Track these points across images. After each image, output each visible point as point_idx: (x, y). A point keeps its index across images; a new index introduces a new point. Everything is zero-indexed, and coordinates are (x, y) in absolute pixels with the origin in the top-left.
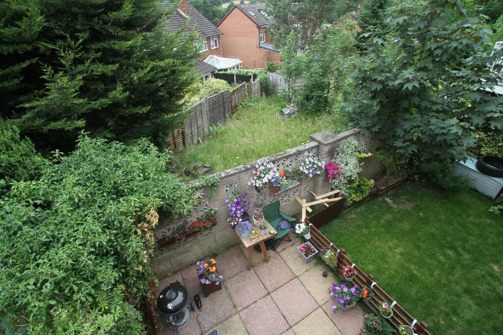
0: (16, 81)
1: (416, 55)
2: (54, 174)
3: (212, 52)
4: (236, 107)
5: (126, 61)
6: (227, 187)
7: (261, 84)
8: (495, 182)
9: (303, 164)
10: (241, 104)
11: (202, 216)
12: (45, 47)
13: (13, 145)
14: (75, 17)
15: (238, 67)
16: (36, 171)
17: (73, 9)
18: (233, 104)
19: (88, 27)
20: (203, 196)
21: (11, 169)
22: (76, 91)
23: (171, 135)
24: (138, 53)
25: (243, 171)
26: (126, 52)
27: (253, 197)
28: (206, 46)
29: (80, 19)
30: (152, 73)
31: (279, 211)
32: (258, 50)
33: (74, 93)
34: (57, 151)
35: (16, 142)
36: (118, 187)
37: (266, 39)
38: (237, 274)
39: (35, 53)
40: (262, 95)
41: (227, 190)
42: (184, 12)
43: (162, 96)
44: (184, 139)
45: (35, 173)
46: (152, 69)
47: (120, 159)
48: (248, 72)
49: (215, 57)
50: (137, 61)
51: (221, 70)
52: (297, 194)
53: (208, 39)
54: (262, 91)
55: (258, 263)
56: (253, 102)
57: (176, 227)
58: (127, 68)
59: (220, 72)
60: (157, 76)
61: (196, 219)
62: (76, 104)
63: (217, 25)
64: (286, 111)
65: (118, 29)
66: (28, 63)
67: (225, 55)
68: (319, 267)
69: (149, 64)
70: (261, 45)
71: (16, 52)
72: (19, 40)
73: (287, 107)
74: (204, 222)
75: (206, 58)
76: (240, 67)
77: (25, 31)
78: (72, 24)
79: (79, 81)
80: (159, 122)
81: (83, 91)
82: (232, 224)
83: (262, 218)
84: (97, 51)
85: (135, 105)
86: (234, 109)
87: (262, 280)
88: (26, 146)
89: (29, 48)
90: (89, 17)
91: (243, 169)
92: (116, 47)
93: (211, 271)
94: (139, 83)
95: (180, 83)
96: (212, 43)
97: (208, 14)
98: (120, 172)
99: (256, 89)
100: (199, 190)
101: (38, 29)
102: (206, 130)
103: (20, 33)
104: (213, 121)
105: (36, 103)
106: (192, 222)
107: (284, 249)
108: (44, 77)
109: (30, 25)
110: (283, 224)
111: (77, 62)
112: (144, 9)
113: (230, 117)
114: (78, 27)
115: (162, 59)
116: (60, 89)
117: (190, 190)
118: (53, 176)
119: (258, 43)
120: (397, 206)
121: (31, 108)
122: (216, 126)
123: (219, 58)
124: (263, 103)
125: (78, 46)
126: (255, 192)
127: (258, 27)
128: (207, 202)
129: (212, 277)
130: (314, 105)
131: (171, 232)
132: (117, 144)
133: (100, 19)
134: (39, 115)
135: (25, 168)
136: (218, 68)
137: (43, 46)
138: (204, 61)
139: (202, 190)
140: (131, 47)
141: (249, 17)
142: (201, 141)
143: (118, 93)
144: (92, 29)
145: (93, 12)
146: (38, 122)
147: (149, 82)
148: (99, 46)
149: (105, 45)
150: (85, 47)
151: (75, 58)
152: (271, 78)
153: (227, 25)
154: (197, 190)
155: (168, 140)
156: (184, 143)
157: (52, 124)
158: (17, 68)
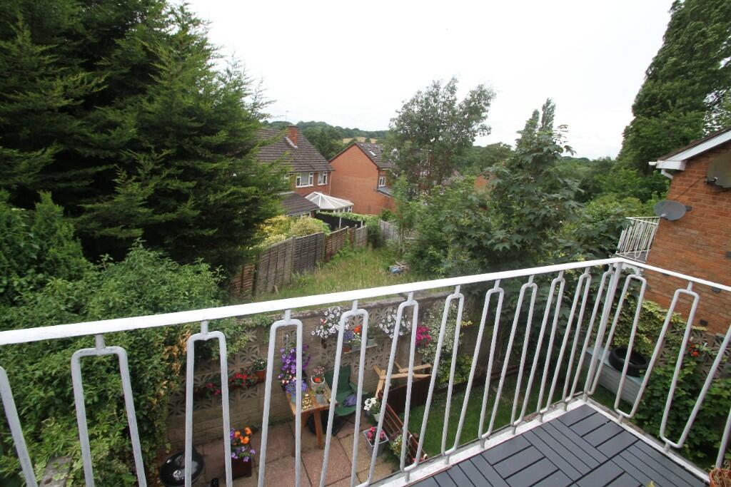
0: (86, 183)
1: (513, 217)
2: (95, 278)
3: (317, 188)
4: (331, 254)
5: (207, 181)
6: (286, 334)
7: (369, 232)
8: (631, 383)
9: (384, 321)
10: (338, 252)
11: (248, 368)
12: (127, 155)
13: (65, 241)
14: (166, 135)
15: (346, 209)
16: (77, 273)
17: (167, 128)
18: (328, 251)
19: (177, 145)
20: (255, 340)
21: (53, 265)
22: (144, 200)
23: (239, 274)
24: (222, 177)
25: (309, 317)
26: (208, 173)
27: (317, 354)
28: (311, 181)
29: (171, 138)
30: (231, 198)
31: (349, 381)
32: (375, 193)
33: (141, 202)
34: (107, 255)
35: (68, 240)
36: (158, 303)
37: (387, 183)
38: (278, 459)
39: (115, 160)
40: (368, 245)
41: (285, 338)
42: (293, 141)
43: (237, 225)
44: (254, 283)
45: (75, 275)
46: (232, 194)
47: (167, 276)
48: (357, 217)
49: (320, 194)
50: (219, 183)
51: (324, 210)
52: (377, 362)
53: (316, 174)
54: (369, 241)
55: (309, 449)
56: (355, 253)
57: (212, 376)
58: (206, 189)
59: (323, 213)
60: (236, 201)
61: (239, 370)
62: (139, 213)
63: (329, 159)
64: (395, 268)
65: (207, 152)
66: (104, 167)
67: (334, 193)
68: (390, 464)
69: (230, 188)
70: (379, 189)
71: (97, 156)
72: (104, 146)
73: (396, 264)
74: (249, 375)
75: (308, 194)
76: (349, 210)
77: (114, 138)
78: (162, 140)
79: (149, 190)
80: (225, 253)
81: (150, 202)
82: (283, 382)
83: (322, 380)
84: (179, 168)
85: (202, 228)
86: (328, 257)
87: (309, 472)
88: (75, 246)
89: (112, 155)
90: (180, 136)
91: (309, 314)
92: (200, 167)
93: (242, 442)
94: (214, 205)
95: (260, 212)
96: (320, 179)
97: (323, 146)
98: (165, 288)
99: (361, 237)
100: (250, 331)
101: (126, 139)
102: (286, 277)
103: (108, 140)
104: (298, 267)
105: (98, 205)
106: (234, 372)
107: (348, 436)
108: (116, 180)
109: (120, 135)
110: (351, 399)
111: (154, 172)
112: (239, 137)
113: (321, 266)
114: (167, 144)
115: (245, 186)
116: (127, 195)
117: (240, 328)
118: (93, 281)
119: (376, 186)
120: (508, 400)
121: (92, 210)
122: (301, 274)
123: (325, 196)
124: (368, 255)
125: (161, 158)
126: (320, 348)
127: (379, 169)
128: (258, 349)
129: (241, 451)
130: (427, 264)
131: (204, 381)
132: (169, 261)
133: (191, 140)
134: (96, 218)
135: (68, 267)
136: (322, 207)
137: (126, 154)
138: (306, 197)
139: (255, 331)
140: (216, 170)
141: (369, 157)
142: (277, 290)
143: (187, 210)
144: (180, 147)
145: (186, 132)
146: (93, 225)
147: (225, 206)
148: (183, 164)
149: (189, 164)
150: (167, 162)
151: (153, 169)
152: (382, 227)
153: (341, 161)
154: (248, 331)
155: (235, 280)
156: (254, 289)
157: (107, 229)
158: (91, 171)
